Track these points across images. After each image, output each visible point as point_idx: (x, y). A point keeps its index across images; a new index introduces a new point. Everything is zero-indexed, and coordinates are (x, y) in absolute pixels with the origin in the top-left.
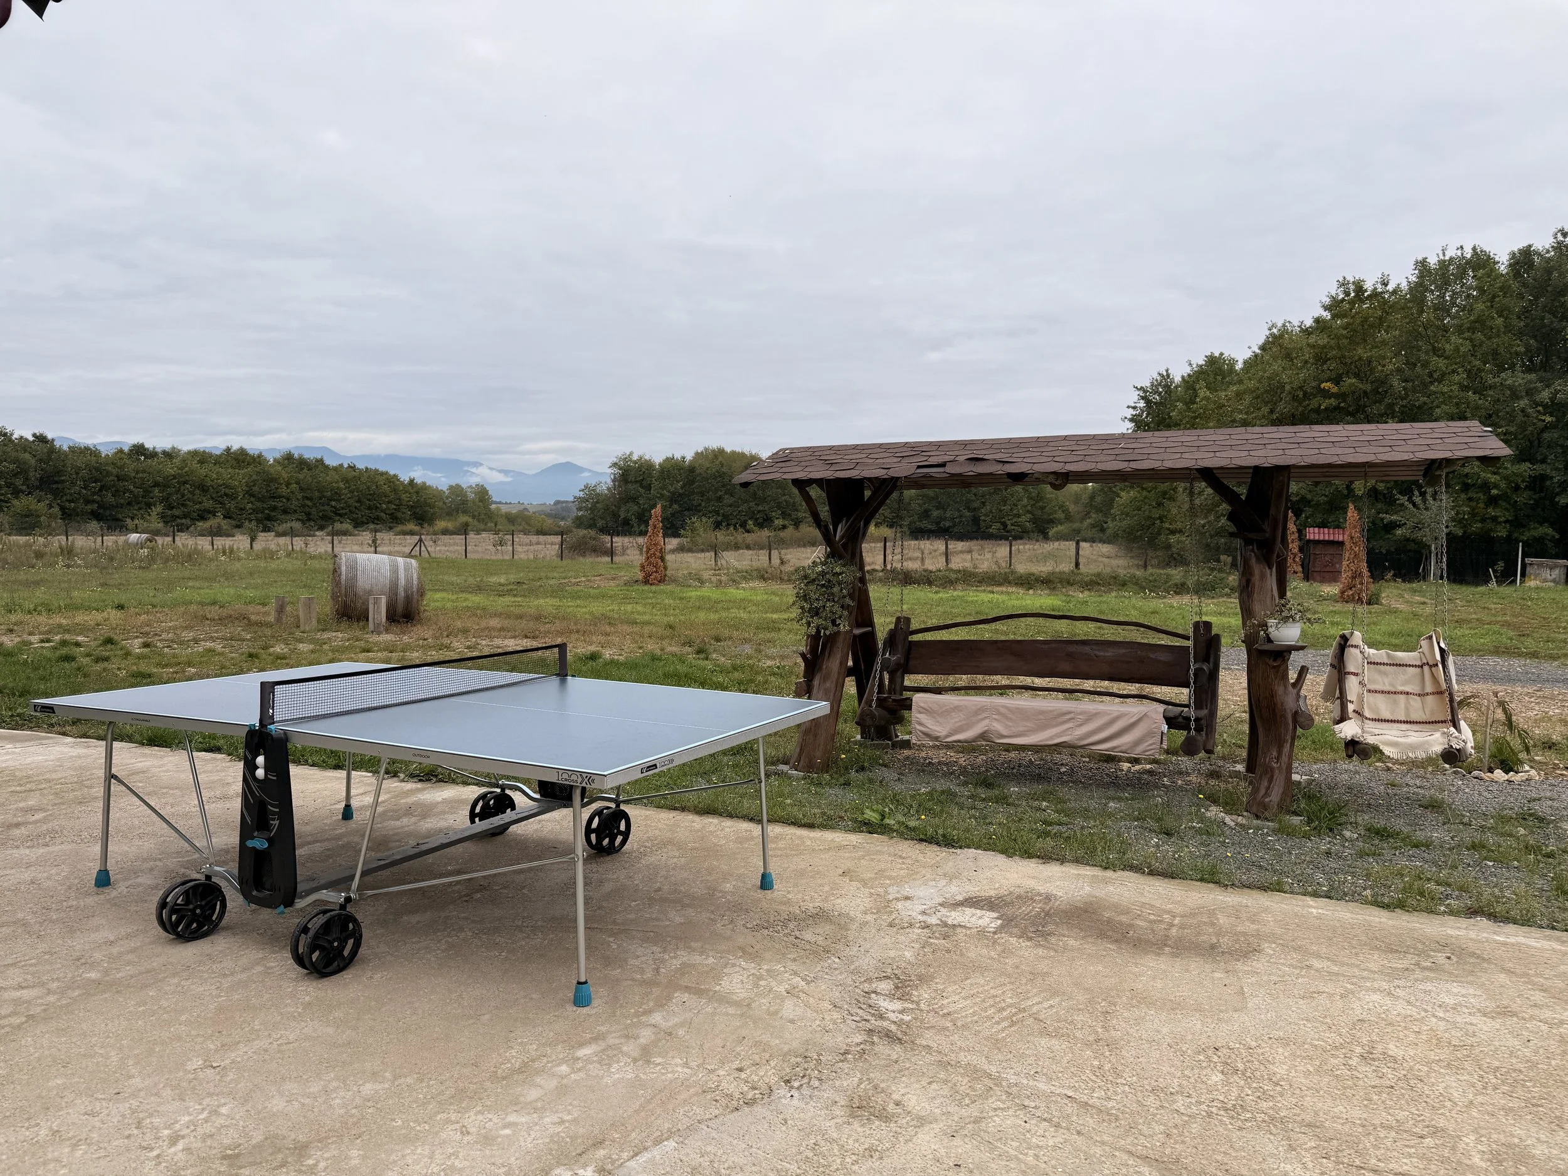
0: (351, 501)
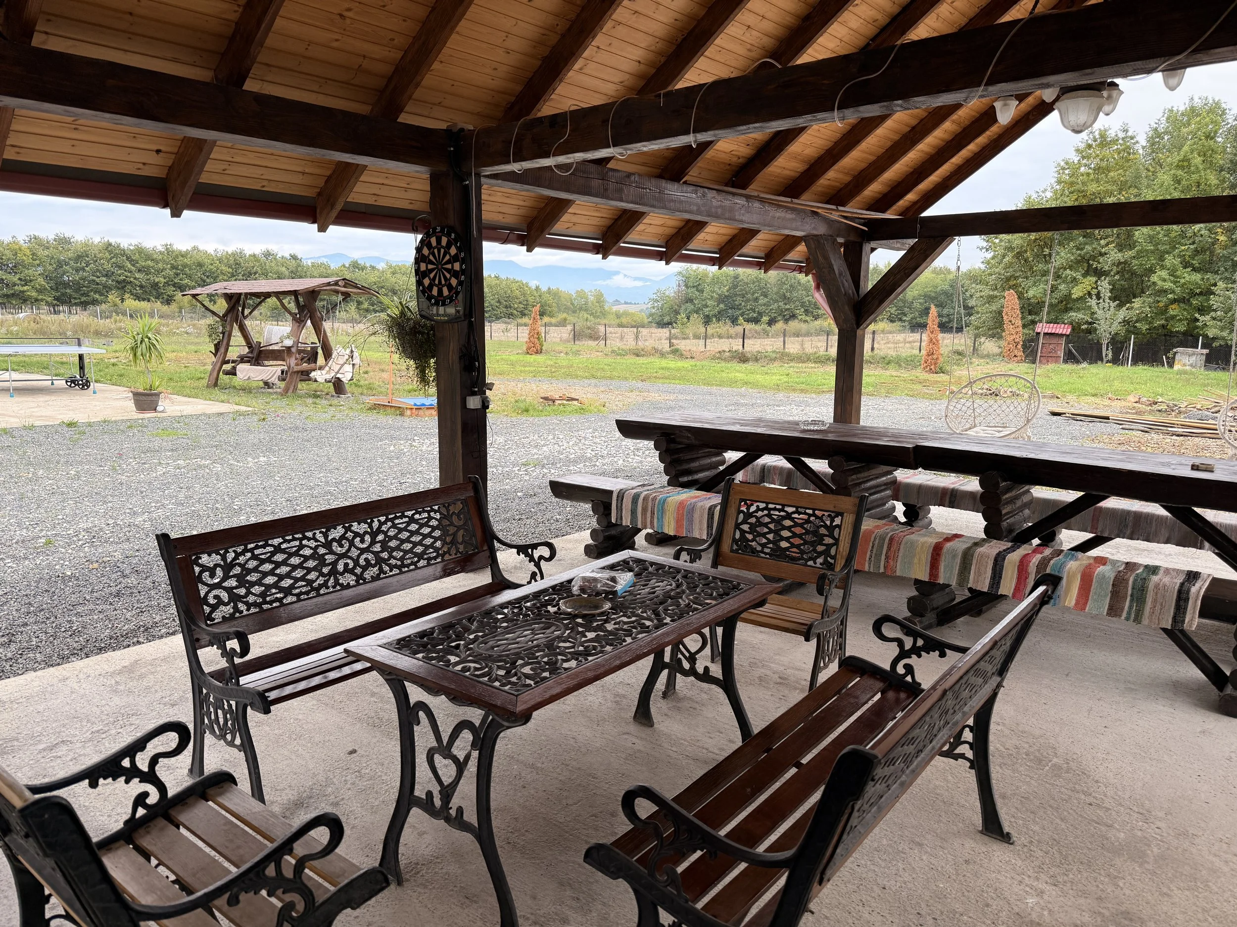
0: (492, 302)
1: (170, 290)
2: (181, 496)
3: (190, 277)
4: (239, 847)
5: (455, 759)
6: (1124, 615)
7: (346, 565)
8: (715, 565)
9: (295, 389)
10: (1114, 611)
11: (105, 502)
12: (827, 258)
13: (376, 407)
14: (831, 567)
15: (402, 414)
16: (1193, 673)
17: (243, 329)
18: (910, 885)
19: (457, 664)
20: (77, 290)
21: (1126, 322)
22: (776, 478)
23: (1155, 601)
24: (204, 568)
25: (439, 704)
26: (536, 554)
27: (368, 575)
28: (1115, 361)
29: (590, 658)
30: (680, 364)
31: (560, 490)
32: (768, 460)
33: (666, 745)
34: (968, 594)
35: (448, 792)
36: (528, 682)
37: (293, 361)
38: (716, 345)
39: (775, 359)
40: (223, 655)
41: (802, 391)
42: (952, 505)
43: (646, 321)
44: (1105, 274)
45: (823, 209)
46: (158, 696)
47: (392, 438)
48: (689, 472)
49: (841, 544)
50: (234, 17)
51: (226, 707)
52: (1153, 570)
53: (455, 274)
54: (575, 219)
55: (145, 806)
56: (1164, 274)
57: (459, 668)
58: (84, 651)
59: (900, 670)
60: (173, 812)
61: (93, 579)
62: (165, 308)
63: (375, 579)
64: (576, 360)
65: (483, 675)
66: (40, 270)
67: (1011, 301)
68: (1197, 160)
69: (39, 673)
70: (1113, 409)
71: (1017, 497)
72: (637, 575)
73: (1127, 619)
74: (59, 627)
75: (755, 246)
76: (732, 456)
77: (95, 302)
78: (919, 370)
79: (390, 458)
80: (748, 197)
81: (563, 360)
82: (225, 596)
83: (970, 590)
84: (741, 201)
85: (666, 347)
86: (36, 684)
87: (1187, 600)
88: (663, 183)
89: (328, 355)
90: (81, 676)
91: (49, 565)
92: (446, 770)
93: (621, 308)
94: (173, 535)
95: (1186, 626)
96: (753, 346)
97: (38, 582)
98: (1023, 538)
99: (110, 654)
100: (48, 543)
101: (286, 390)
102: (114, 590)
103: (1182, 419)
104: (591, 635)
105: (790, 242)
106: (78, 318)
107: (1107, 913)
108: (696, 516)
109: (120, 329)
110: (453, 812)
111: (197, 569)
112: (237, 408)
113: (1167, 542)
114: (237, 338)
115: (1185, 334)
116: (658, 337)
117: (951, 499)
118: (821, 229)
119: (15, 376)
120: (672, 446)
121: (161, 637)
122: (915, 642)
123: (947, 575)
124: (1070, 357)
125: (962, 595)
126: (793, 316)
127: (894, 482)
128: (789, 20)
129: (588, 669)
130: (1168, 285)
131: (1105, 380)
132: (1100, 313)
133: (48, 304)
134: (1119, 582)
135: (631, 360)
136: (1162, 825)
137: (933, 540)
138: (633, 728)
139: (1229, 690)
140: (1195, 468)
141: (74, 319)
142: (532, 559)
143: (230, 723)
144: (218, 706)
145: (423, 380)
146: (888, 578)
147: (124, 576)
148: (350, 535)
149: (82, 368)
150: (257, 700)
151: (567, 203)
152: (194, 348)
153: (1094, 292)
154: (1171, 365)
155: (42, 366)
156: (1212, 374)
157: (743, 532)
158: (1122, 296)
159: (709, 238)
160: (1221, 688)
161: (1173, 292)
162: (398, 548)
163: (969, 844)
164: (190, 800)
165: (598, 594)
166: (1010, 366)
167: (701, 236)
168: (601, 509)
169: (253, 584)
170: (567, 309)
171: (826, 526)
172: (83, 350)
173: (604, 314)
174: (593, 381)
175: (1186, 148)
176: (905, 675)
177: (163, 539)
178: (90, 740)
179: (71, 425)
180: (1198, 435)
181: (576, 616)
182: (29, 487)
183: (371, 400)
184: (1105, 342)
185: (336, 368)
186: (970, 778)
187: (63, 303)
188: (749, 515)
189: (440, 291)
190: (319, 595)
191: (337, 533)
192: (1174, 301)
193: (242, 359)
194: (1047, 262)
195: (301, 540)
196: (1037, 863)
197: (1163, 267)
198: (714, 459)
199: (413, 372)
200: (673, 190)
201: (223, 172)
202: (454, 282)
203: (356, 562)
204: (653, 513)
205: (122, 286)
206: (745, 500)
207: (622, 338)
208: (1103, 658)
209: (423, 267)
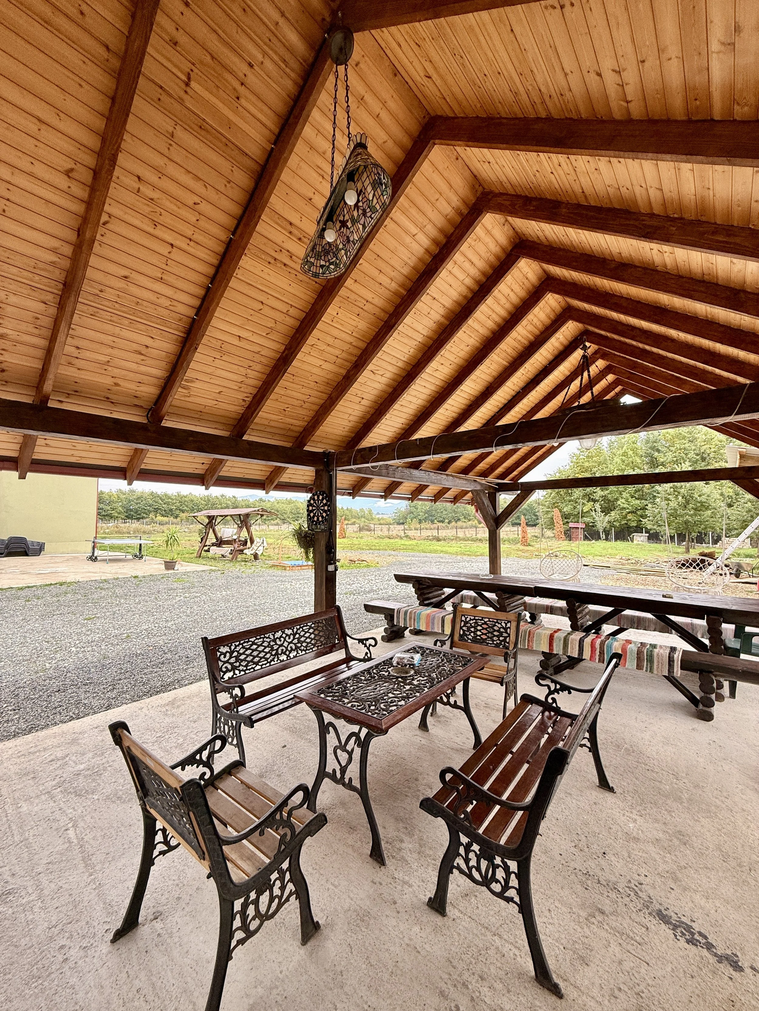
1: (178, 512)
2: (188, 612)
3: (187, 506)
4: (251, 802)
5: (347, 752)
6: (645, 669)
7: (282, 650)
8: (451, 648)
9: (236, 558)
10: (639, 667)
11: (153, 616)
12: (481, 499)
13: (273, 566)
14: (507, 648)
15: (285, 569)
16: (682, 698)
17: (214, 531)
18: (570, 818)
19: (348, 703)
20: (136, 513)
21: (609, 522)
22: (469, 601)
23: (658, 662)
24: (222, 653)
25: (340, 723)
26: (368, 643)
27: (292, 655)
28: (607, 539)
29: (411, 700)
30: (410, 542)
31: (369, 608)
32: (465, 592)
33: (436, 741)
34: (567, 659)
35: (343, 770)
36: (385, 713)
37: (236, 545)
38: (425, 533)
39: (453, 539)
40: (231, 697)
41: (468, 555)
42: (551, 613)
43: (392, 522)
44: (598, 501)
45: (479, 479)
46: (187, 716)
47: (282, 581)
48: (429, 599)
49: (511, 636)
50: (242, 412)
51: (230, 724)
52: (654, 646)
53: (325, 511)
54: (373, 485)
55: (204, 780)
56: (623, 501)
57: (349, 705)
58: (150, 693)
59: (550, 701)
60: (216, 783)
61: (150, 655)
62: (175, 520)
63: (294, 657)
64: (362, 541)
65: (362, 709)
66: (120, 504)
67: (556, 513)
68: (631, 453)
69: (129, 705)
70: (611, 562)
71: (583, 610)
72: (422, 655)
73: (646, 671)
74: (136, 680)
75: (449, 495)
76: (448, 591)
77: (143, 518)
78: (519, 544)
79: (282, 591)
80: (447, 475)
81: (356, 541)
82: (229, 667)
83: (569, 657)
84: (444, 477)
85: (403, 535)
86: (128, 711)
87: (673, 661)
88: (412, 470)
89: (252, 542)
90: (150, 707)
91: (129, 648)
92: (343, 757)
93: (380, 516)
94: (210, 638)
95: (675, 674)
96: (443, 533)
97: (124, 657)
98: (587, 630)
99: (162, 694)
100: (128, 636)
101: (232, 559)
102: (161, 661)
103: (642, 567)
104: (408, 687)
105: (465, 493)
106: (135, 525)
107: (671, 832)
108: (436, 621)
109: (154, 530)
110: (347, 781)
111: (219, 654)
112: (211, 568)
113: (655, 630)
114: (211, 535)
115: (636, 527)
116: (397, 530)
117: (551, 610)
118: (478, 488)
119: (110, 554)
120: (421, 587)
121: (186, 685)
122: (556, 686)
123: (558, 649)
124: (586, 538)
125: (564, 659)
126: (459, 520)
127: (525, 603)
128: (463, 407)
129: (411, 705)
130: (625, 506)
131: (604, 549)
132: (597, 518)
133: (122, 519)
134: (639, 653)
135: (387, 540)
136: (686, 781)
137: (549, 632)
138: (419, 732)
139: (701, 707)
140: (664, 596)
141: (134, 525)
142: (366, 646)
143: (231, 732)
144: (226, 723)
145: (307, 557)
146: (530, 651)
147: (165, 654)
148: (284, 635)
149: (140, 550)
150: (248, 720)
151: (370, 479)
152: (188, 538)
153: (593, 509)
154: (632, 541)
155: (120, 548)
156: (652, 545)
157: (464, 631)
158: (606, 511)
159: (430, 491)
160: (697, 706)
161: (628, 509)
162: (304, 641)
163: (594, 793)
164: (224, 776)
165: (406, 665)
166: (559, 542)
167: (427, 490)
168: (389, 617)
169: (242, 661)
170: (355, 517)
171: (503, 628)
172: (142, 542)
173: (372, 519)
174: (371, 551)
175: (625, 448)
176: (553, 703)
177: (205, 640)
178: (156, 741)
179: (135, 577)
180: (653, 575)
181: (398, 677)
182: (117, 608)
183: (271, 563)
184: (601, 531)
185: (256, 548)
186: (590, 757)
187: (129, 518)
188: (466, 623)
189: (318, 519)
190: (270, 665)
191: (278, 634)
192: (629, 513)
193: (213, 545)
194: (571, 496)
195: (263, 638)
196: (630, 804)
197: (622, 498)
198: (440, 592)
199: (304, 554)
200: (415, 472)
201: (229, 471)
202: (324, 515)
203: (287, 648)
204: (414, 620)
205: (156, 510)
206: (464, 615)
207: (381, 530)
208: (635, 690)
209: (311, 508)
